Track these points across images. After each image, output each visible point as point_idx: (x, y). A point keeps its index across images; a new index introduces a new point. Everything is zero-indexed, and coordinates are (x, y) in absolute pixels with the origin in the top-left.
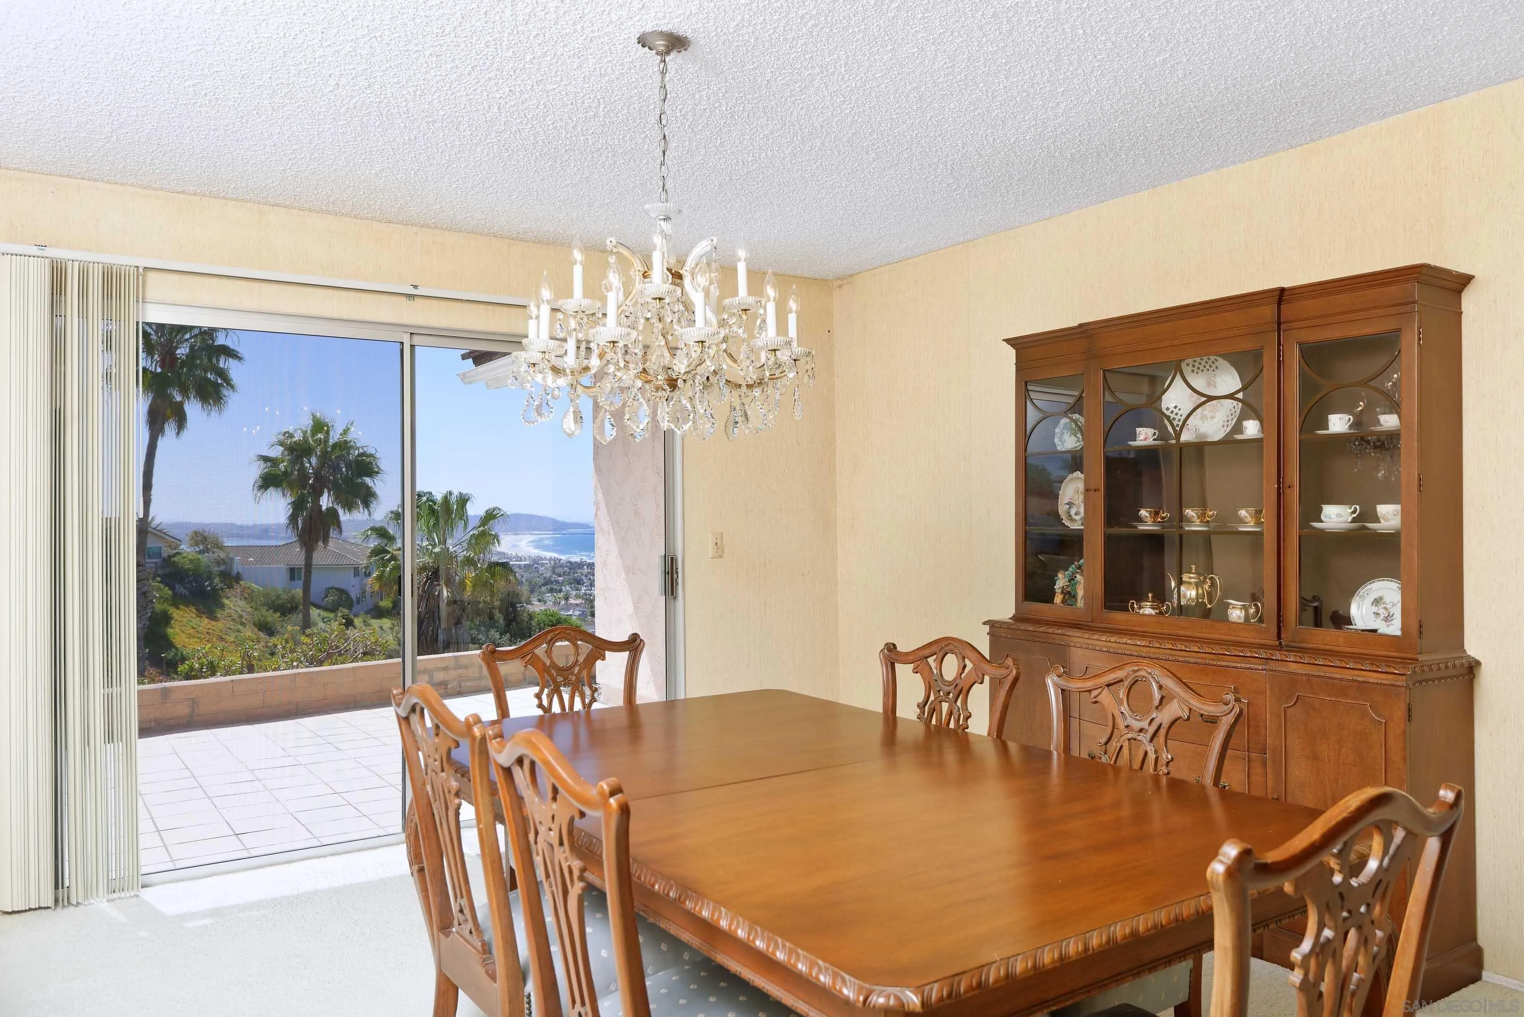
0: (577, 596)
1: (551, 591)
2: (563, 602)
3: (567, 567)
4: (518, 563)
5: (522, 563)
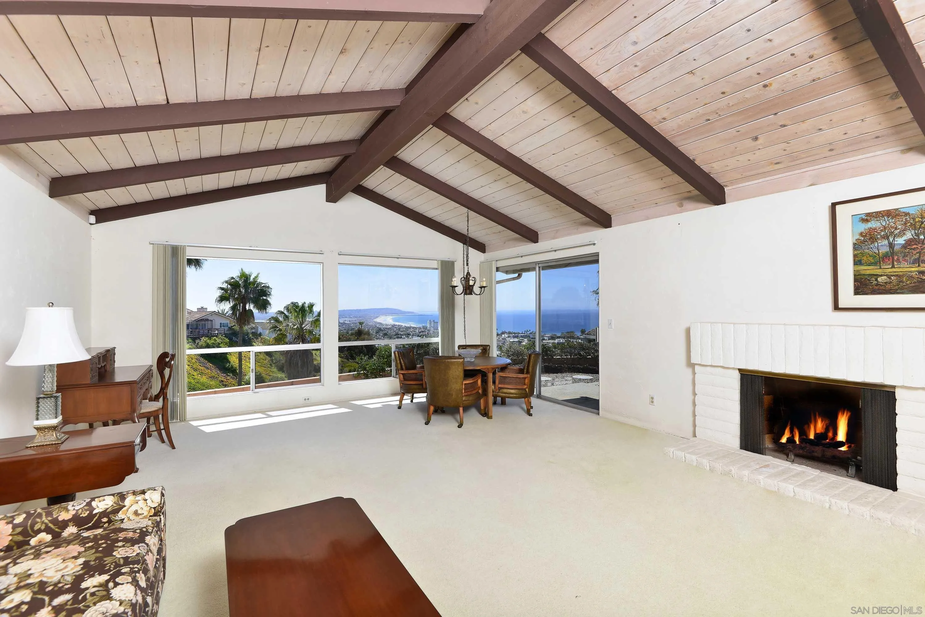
3: (405, 328)
4: (386, 327)
5: (388, 327)
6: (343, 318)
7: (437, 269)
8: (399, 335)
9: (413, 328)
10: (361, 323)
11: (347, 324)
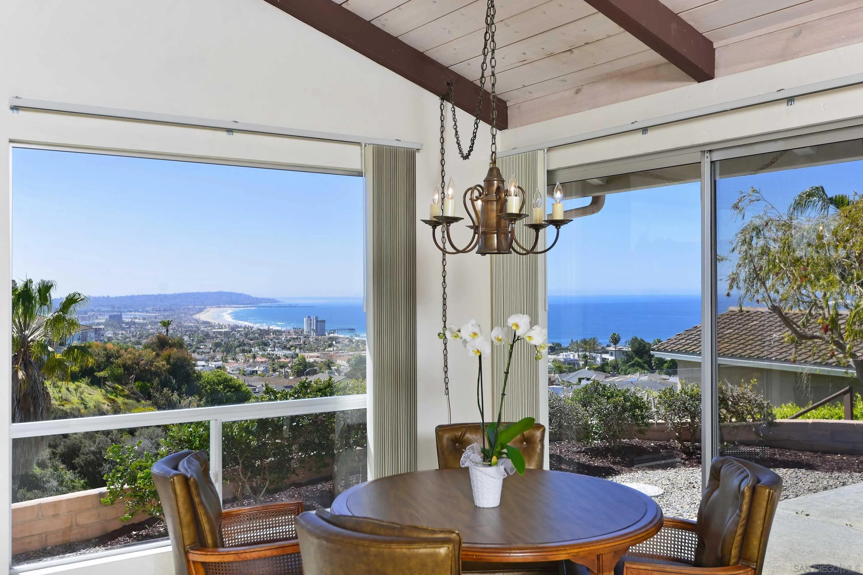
0: (263, 356)
1: (243, 351)
2: (251, 360)
3: (257, 333)
4: (220, 330)
5: (223, 330)
6: (130, 311)
7: (359, 174)
8: (245, 345)
9: (275, 332)
10: (166, 324)
11: (139, 324)
